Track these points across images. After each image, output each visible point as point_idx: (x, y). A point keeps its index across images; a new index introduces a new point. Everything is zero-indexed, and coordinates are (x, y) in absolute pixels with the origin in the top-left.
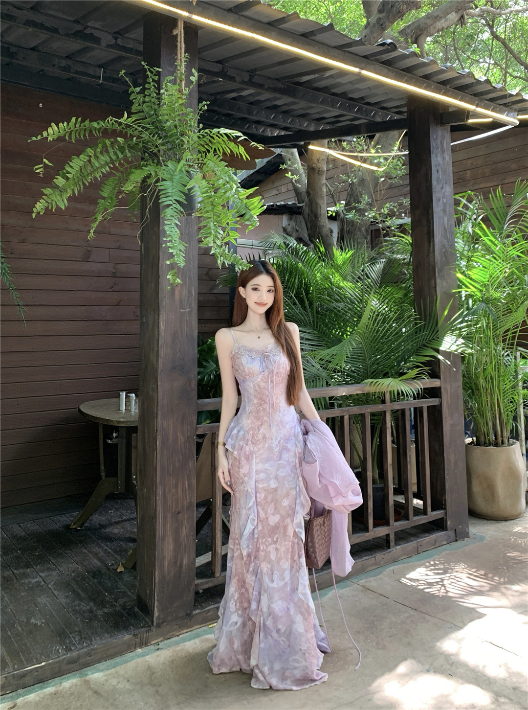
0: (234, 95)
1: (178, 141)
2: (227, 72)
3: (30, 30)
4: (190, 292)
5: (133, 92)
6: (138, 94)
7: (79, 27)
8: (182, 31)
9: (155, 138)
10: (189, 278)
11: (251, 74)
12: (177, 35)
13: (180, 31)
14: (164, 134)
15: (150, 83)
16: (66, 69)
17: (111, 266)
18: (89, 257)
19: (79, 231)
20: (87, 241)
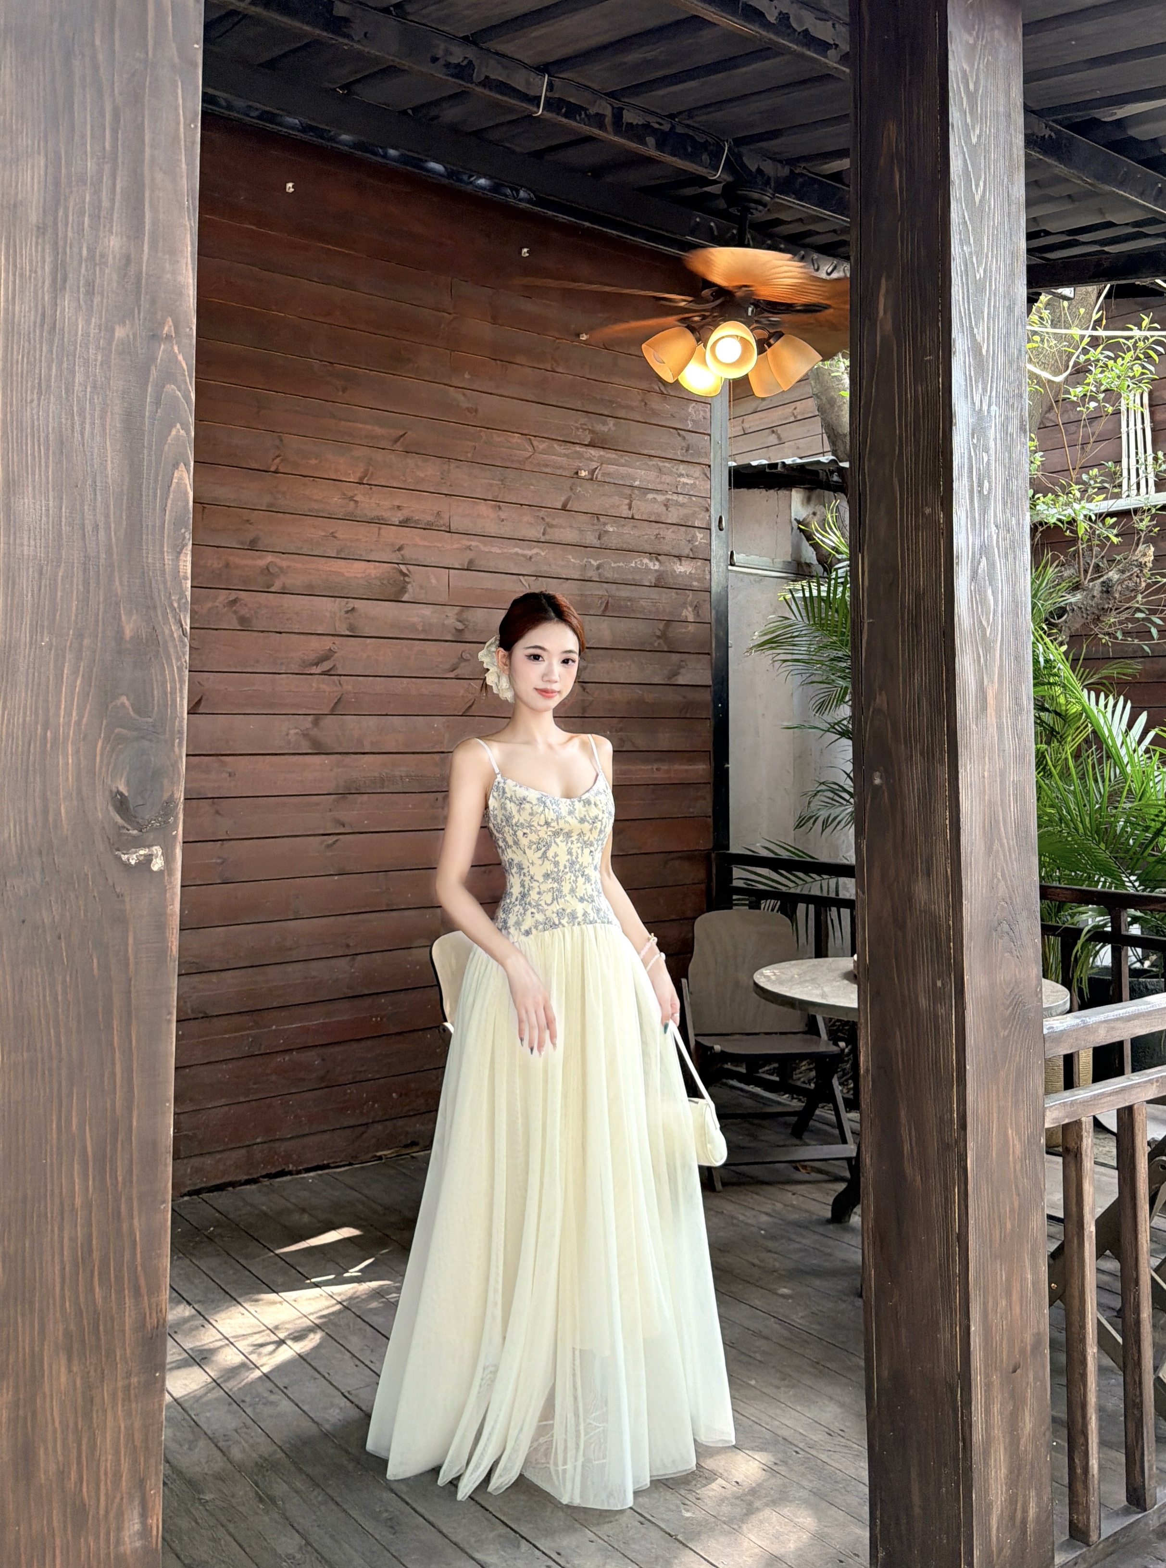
16: (463, 72)
17: (452, 612)
18: (403, 590)
19: (380, 522)
20: (400, 549)
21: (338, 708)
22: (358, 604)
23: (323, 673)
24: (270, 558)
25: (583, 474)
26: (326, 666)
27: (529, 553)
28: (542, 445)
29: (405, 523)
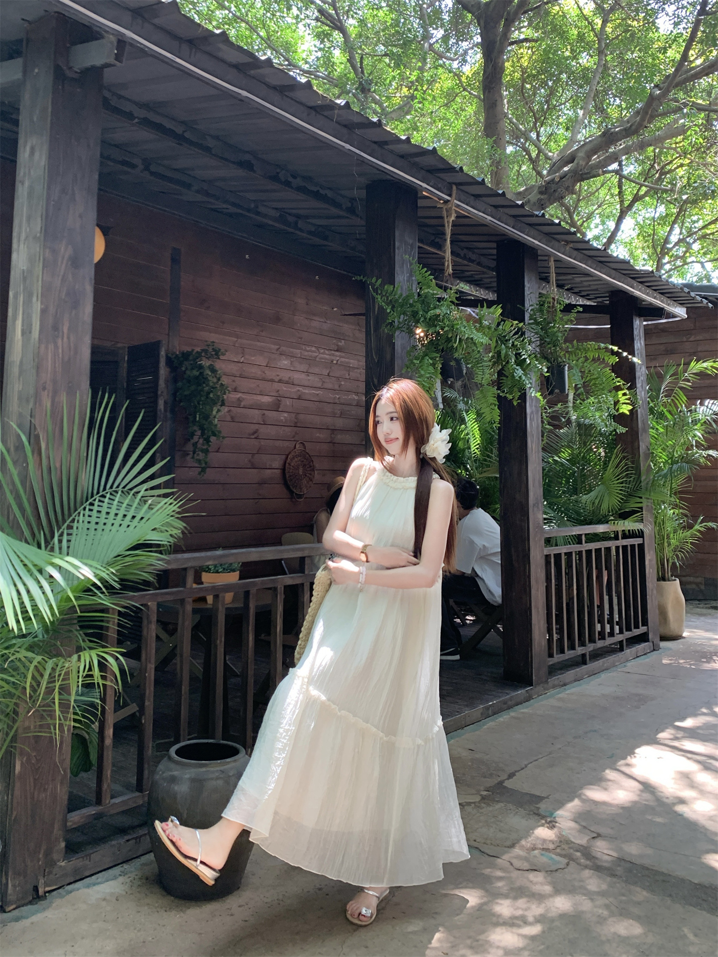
8: (554, 262)
17: (293, 415)
18: (279, 407)
19: (272, 381)
20: (278, 391)
21: (260, 451)
22: (265, 412)
23: (256, 438)
24: (240, 395)
25: (335, 362)
26: (256, 435)
27: (317, 392)
28: (322, 351)
29: (280, 381)
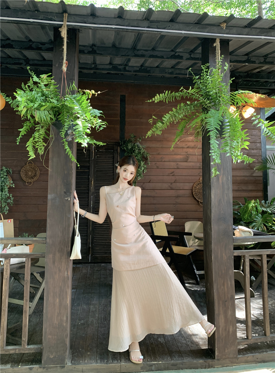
0: (258, 70)
1: (218, 101)
2: (251, 59)
3: (152, 59)
4: (228, 179)
5: (195, 79)
6: (197, 79)
7: (173, 53)
8: (219, 44)
9: (206, 100)
10: (227, 171)
11: (266, 57)
12: (216, 46)
13: (217, 44)
14: (211, 98)
15: (203, 73)
16: (171, 73)
17: (198, 163)
18: (188, 160)
20: (187, 152)
21: (176, 181)
22: (179, 163)
23: (172, 175)
24: (162, 156)
